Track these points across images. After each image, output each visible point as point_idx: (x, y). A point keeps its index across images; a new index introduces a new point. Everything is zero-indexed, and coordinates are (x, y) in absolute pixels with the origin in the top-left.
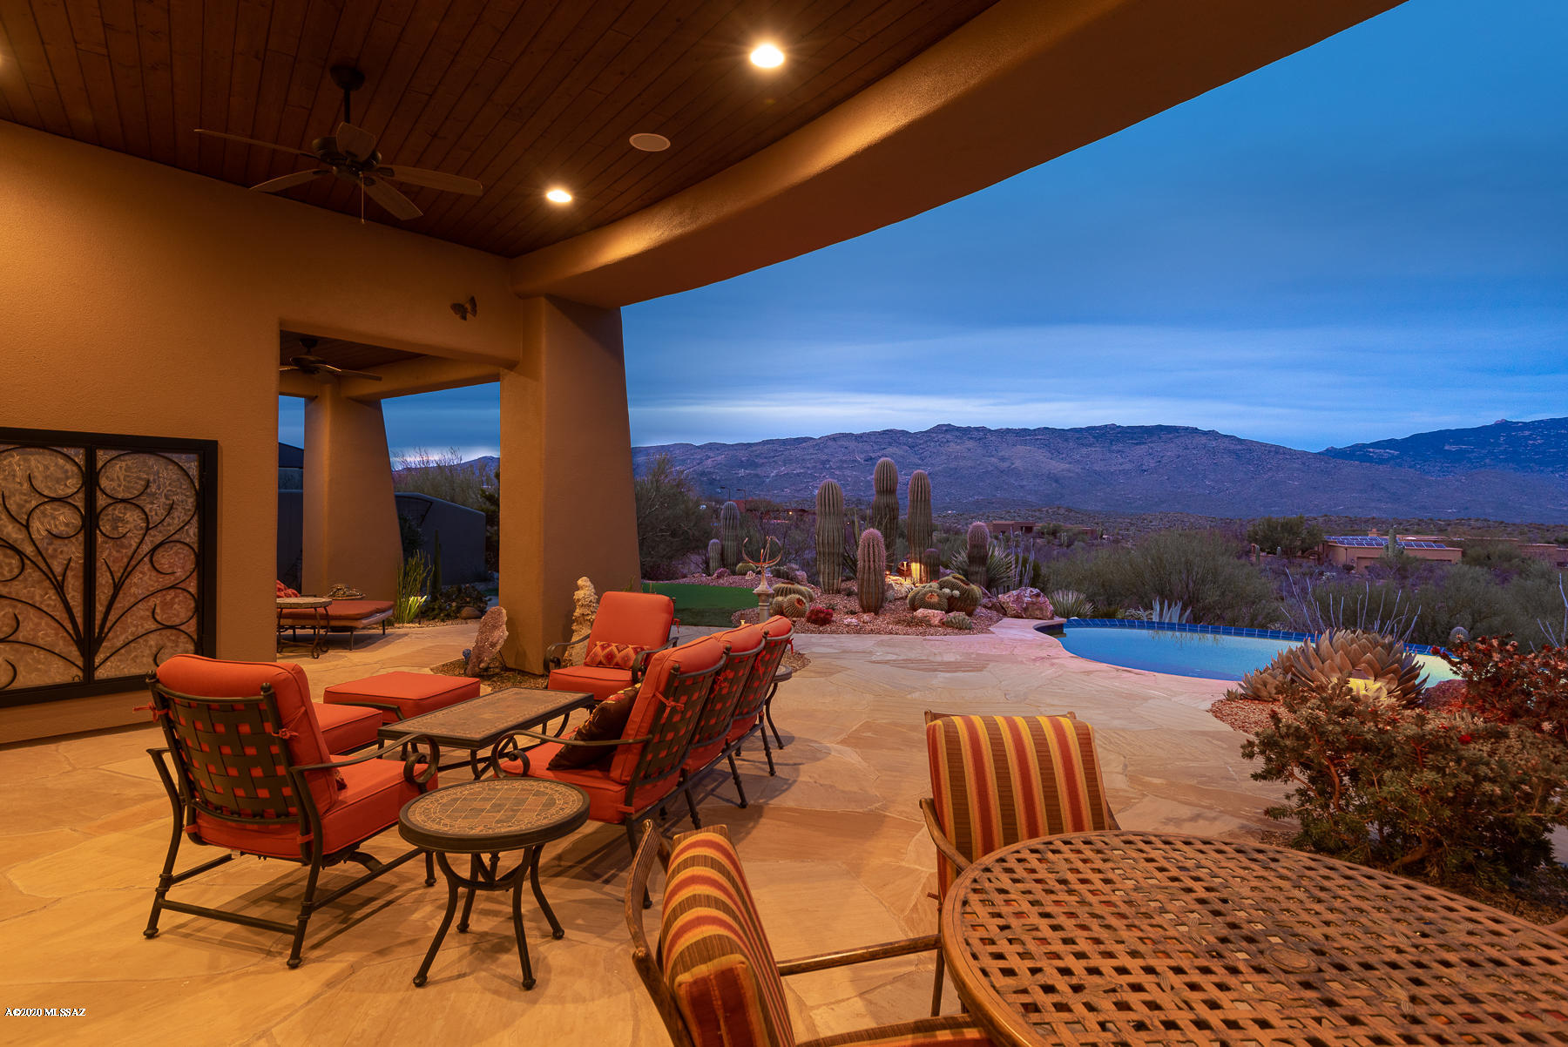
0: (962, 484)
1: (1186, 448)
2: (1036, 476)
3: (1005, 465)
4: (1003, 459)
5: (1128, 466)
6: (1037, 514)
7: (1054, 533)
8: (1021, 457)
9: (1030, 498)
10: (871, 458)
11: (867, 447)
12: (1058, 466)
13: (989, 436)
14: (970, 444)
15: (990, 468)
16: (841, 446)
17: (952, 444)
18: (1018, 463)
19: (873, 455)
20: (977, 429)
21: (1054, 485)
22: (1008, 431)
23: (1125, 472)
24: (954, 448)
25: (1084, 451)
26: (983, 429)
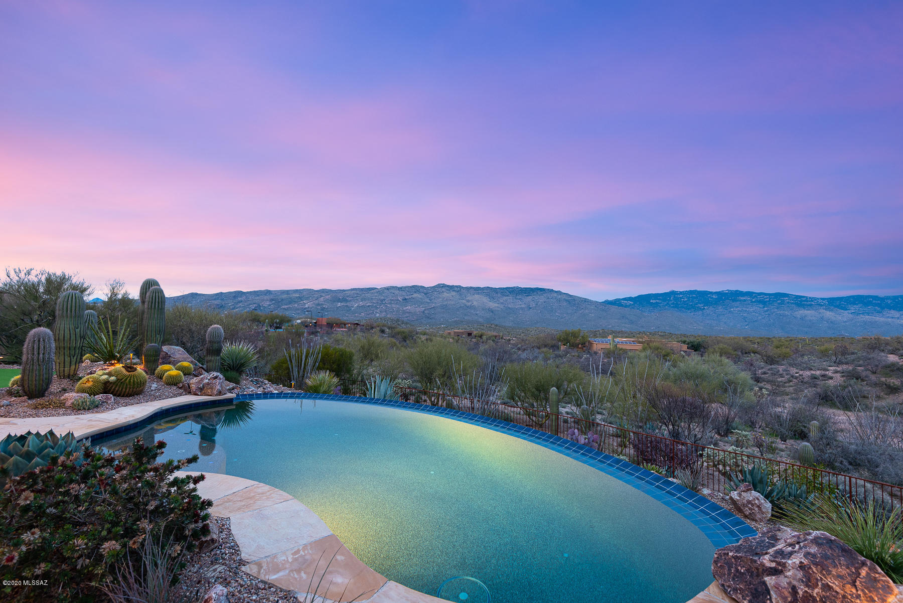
0: (449, 312)
1: (548, 298)
2: (483, 309)
3: (469, 304)
4: (468, 301)
5: (523, 306)
6: (482, 327)
7: (481, 336)
8: (477, 300)
9: (481, 320)
10: (406, 299)
11: (404, 293)
12: (493, 305)
13: (462, 290)
14: (454, 293)
15: (462, 305)
16: (391, 293)
17: (445, 293)
18: (475, 303)
19: (406, 297)
20: (457, 286)
21: (491, 314)
22: (471, 288)
23: (522, 309)
24: (445, 295)
25: (505, 298)
26: (460, 287)
